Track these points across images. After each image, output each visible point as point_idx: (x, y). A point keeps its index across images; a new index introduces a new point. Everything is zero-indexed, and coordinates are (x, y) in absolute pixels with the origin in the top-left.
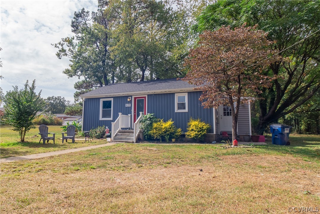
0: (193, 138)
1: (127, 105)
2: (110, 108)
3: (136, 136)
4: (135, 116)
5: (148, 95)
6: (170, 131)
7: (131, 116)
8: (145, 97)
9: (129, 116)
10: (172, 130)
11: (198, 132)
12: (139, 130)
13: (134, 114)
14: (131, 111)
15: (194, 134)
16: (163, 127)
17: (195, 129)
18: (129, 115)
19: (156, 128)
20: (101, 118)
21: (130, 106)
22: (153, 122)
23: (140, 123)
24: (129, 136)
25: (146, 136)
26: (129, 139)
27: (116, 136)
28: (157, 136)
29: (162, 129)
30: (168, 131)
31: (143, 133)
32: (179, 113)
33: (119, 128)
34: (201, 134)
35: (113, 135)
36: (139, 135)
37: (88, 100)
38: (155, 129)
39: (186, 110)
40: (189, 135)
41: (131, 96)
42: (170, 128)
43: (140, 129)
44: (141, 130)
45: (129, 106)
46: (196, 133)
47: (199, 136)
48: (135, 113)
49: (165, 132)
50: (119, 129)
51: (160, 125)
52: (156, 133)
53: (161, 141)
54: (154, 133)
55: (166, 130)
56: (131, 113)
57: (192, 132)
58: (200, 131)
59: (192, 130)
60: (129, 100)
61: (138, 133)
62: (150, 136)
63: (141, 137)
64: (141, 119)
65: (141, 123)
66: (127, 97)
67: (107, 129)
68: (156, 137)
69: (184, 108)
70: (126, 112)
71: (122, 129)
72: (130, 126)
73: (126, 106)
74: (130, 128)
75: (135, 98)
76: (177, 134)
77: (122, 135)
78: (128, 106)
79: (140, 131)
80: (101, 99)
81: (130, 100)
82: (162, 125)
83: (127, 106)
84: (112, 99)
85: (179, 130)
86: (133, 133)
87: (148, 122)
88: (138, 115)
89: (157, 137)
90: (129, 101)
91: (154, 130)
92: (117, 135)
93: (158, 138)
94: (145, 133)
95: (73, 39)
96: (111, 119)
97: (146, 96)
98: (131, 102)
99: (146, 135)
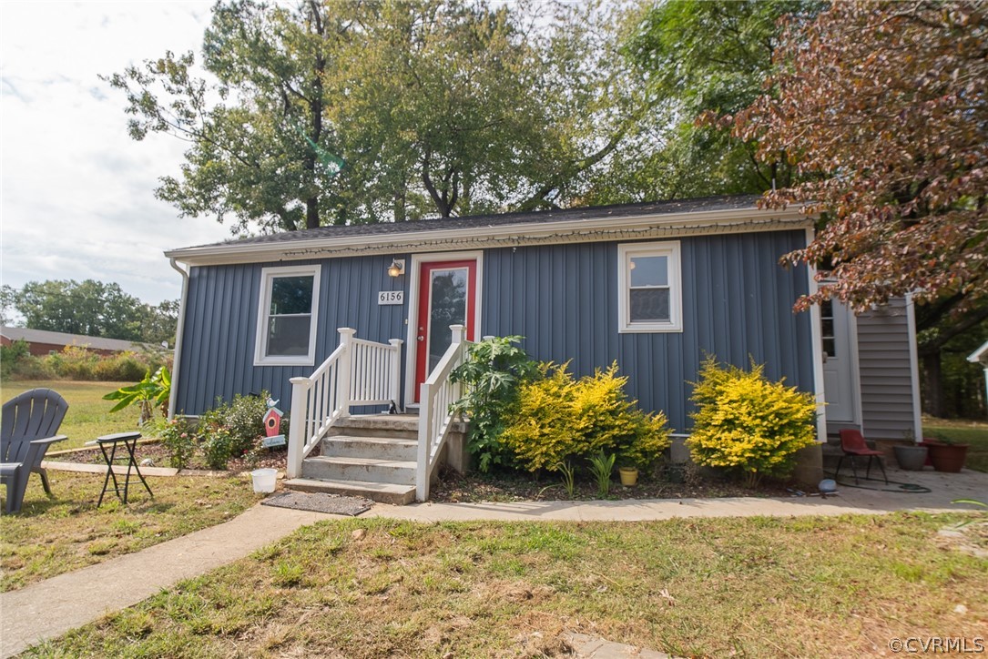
0: (740, 466)
1: (387, 298)
2: (308, 308)
3: (428, 456)
4: (420, 347)
5: (487, 252)
6: (613, 427)
7: (404, 347)
8: (472, 263)
9: (395, 350)
10: (623, 426)
11: (771, 433)
12: (447, 420)
13: (419, 342)
14: (404, 327)
15: (745, 445)
16: (577, 406)
17: (748, 421)
18: (395, 343)
19: (539, 413)
20: (260, 358)
21: (401, 302)
22: (521, 378)
23: (453, 381)
24: (392, 452)
25: (486, 457)
26: (390, 475)
27: (316, 451)
28: (546, 454)
29: (570, 415)
30: (603, 429)
31: (466, 435)
32: (639, 335)
33: (340, 406)
34: (783, 445)
35: (298, 450)
36: (445, 448)
37: (205, 273)
38: (534, 415)
39: (675, 323)
40: (713, 450)
41: (407, 257)
42: (613, 413)
43: (453, 417)
44: (457, 420)
45: (396, 301)
46: (757, 438)
47: (776, 459)
48: (421, 333)
49: (589, 435)
50: (340, 411)
51: (557, 395)
52: (544, 440)
53: (570, 488)
54: (528, 440)
55: (595, 425)
56: (403, 336)
57: (734, 434)
58: (781, 432)
59: (730, 424)
60: (394, 273)
61: (439, 440)
62: (509, 453)
63: (457, 460)
64: (457, 365)
65: (457, 385)
66: (386, 259)
67: (273, 413)
68: (538, 462)
69: (664, 315)
70: (381, 327)
71: (353, 410)
72: (394, 397)
73: (380, 302)
74: (397, 403)
75: (425, 267)
76: (649, 443)
77: (349, 445)
78: (390, 302)
79: (453, 430)
80: (265, 271)
81: (403, 272)
82: (568, 394)
83: (385, 302)
84: (316, 271)
85: (658, 420)
86: (413, 434)
87: (497, 378)
88: (440, 345)
89: (544, 465)
90: (394, 277)
91: (533, 422)
92: (323, 447)
93: (554, 468)
94: (481, 436)
95: (190, 60)
96: (308, 360)
97: (479, 257)
98: (403, 282)
99: (484, 450)
